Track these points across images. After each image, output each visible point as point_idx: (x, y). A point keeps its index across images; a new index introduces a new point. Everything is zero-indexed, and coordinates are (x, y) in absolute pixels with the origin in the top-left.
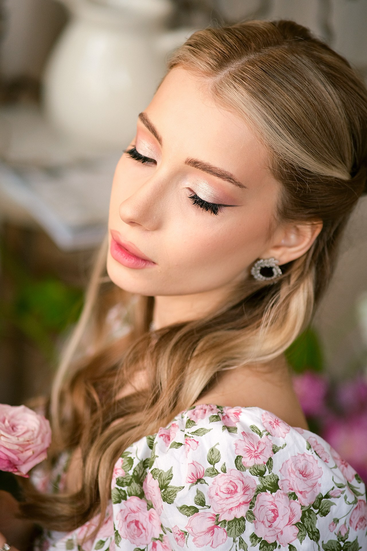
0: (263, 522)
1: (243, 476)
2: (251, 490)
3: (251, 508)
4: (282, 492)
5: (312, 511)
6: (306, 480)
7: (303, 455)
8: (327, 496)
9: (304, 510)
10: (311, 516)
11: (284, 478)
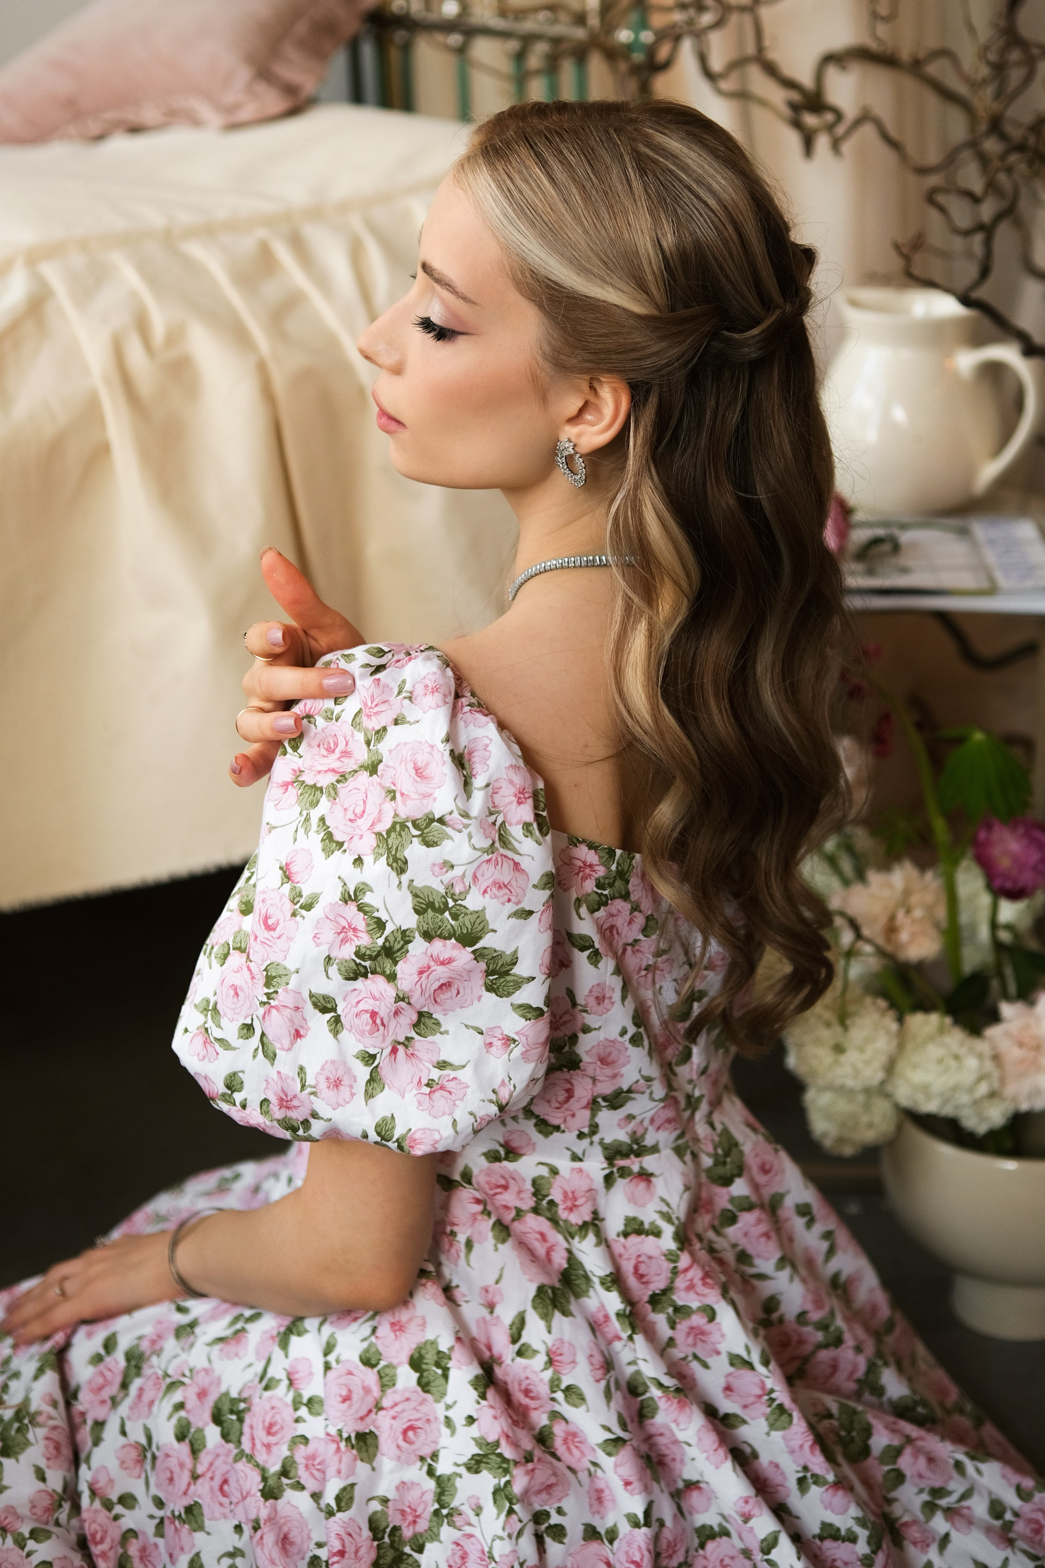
0: (345, 809)
1: (353, 736)
2: (352, 761)
3: (338, 781)
4: (378, 780)
5: (408, 828)
6: (417, 782)
7: (432, 747)
8: (441, 821)
9: (397, 820)
10: (403, 834)
11: (389, 763)
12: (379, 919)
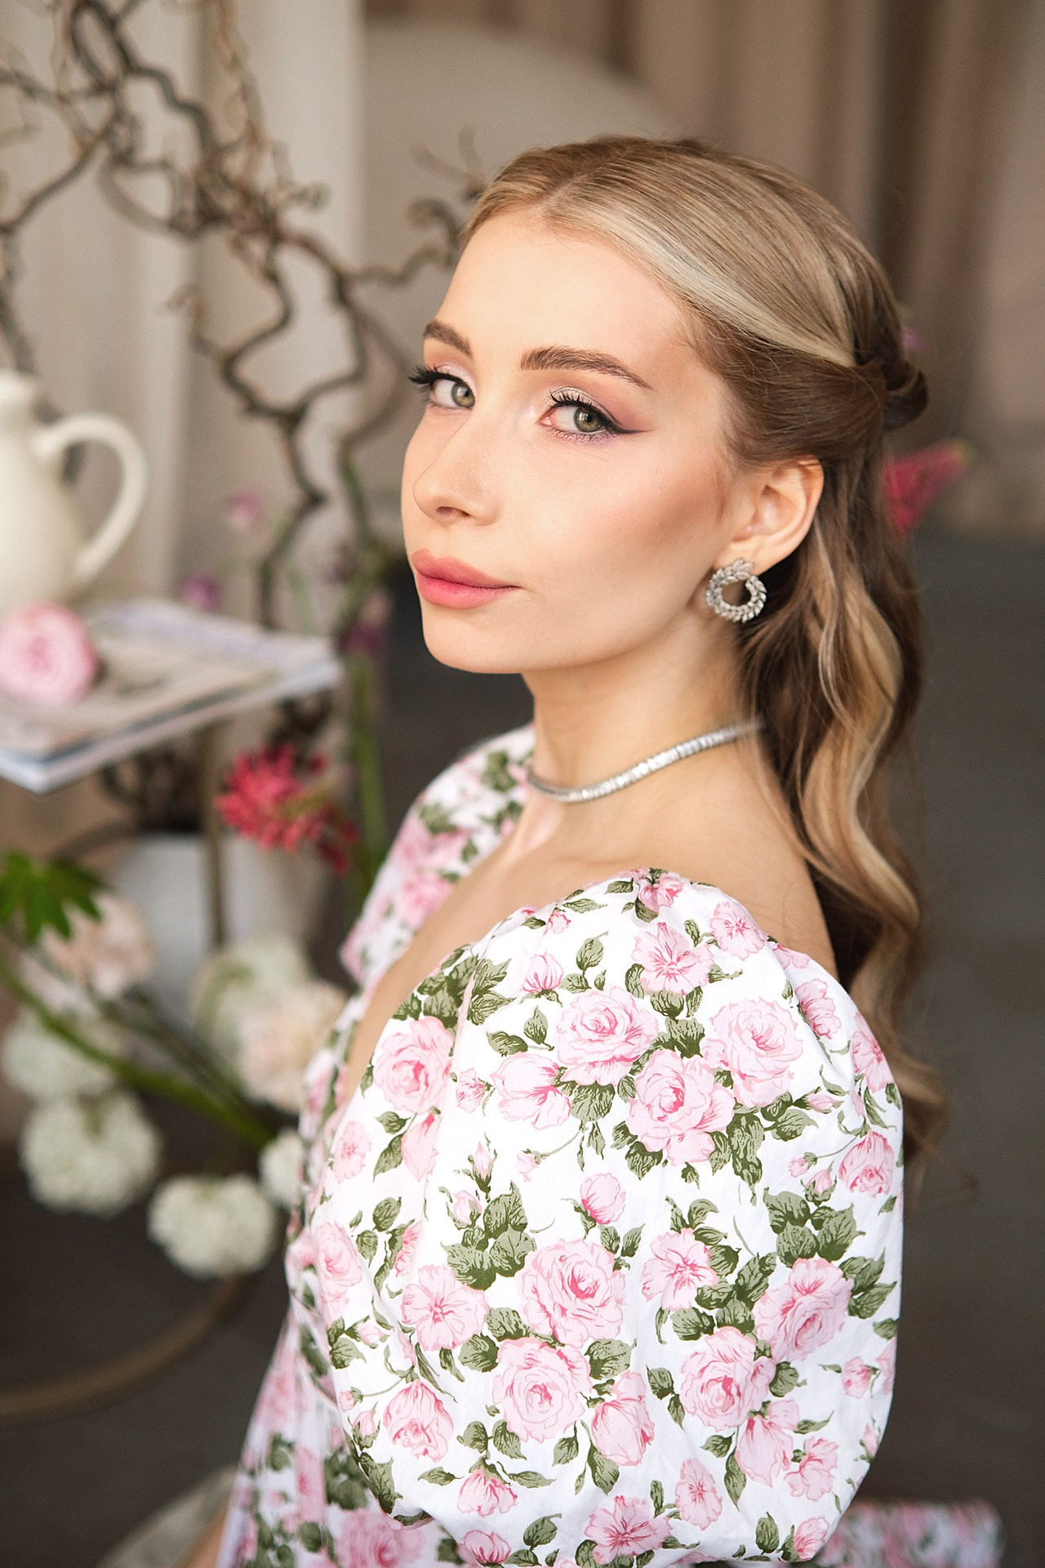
0: (649, 1106)
1: (634, 1005)
2: (644, 1038)
3: (632, 1072)
4: (703, 1061)
5: (759, 1120)
6: (761, 1056)
7: (771, 1005)
8: (801, 1103)
9: (739, 1111)
10: (751, 1128)
11: (715, 1036)
12: (728, 1248)
